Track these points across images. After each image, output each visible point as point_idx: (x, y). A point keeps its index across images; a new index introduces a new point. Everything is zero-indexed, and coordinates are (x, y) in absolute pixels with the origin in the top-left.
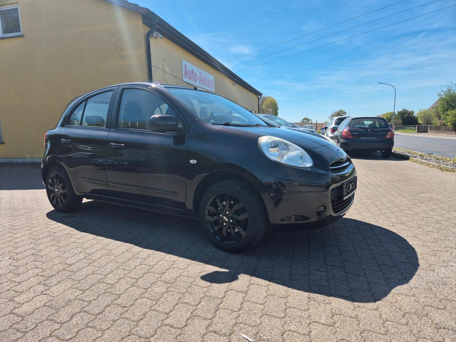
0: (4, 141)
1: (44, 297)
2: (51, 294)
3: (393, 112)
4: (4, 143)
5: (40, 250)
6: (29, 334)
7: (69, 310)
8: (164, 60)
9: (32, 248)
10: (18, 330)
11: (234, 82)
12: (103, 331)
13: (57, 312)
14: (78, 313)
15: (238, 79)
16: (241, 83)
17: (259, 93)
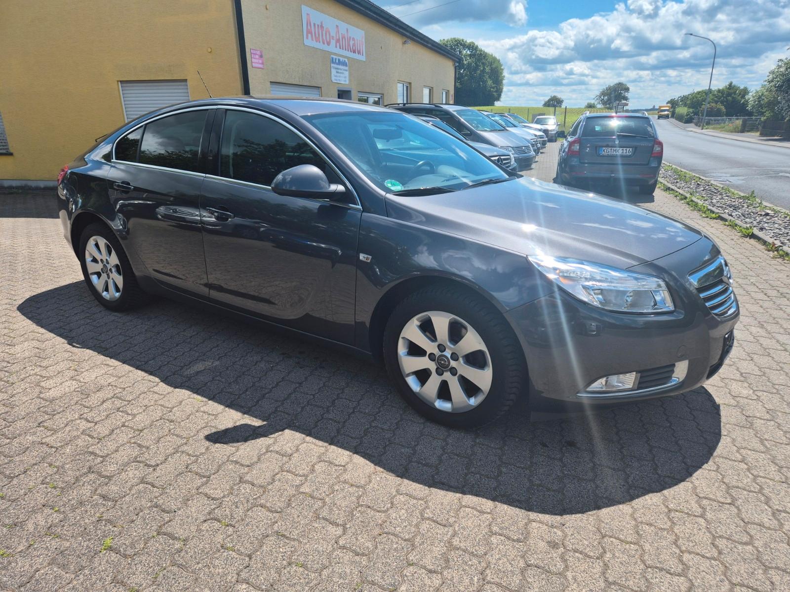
0: (11, 150)
1: (73, 383)
2: (82, 379)
3: (708, 88)
4: (11, 154)
5: (71, 330)
6: (57, 417)
7: (101, 395)
8: (267, 9)
9: (61, 327)
10: (46, 413)
11: (405, 39)
12: (134, 416)
13: (87, 397)
14: (111, 399)
15: (411, 33)
16: (419, 40)
17: (456, 56)
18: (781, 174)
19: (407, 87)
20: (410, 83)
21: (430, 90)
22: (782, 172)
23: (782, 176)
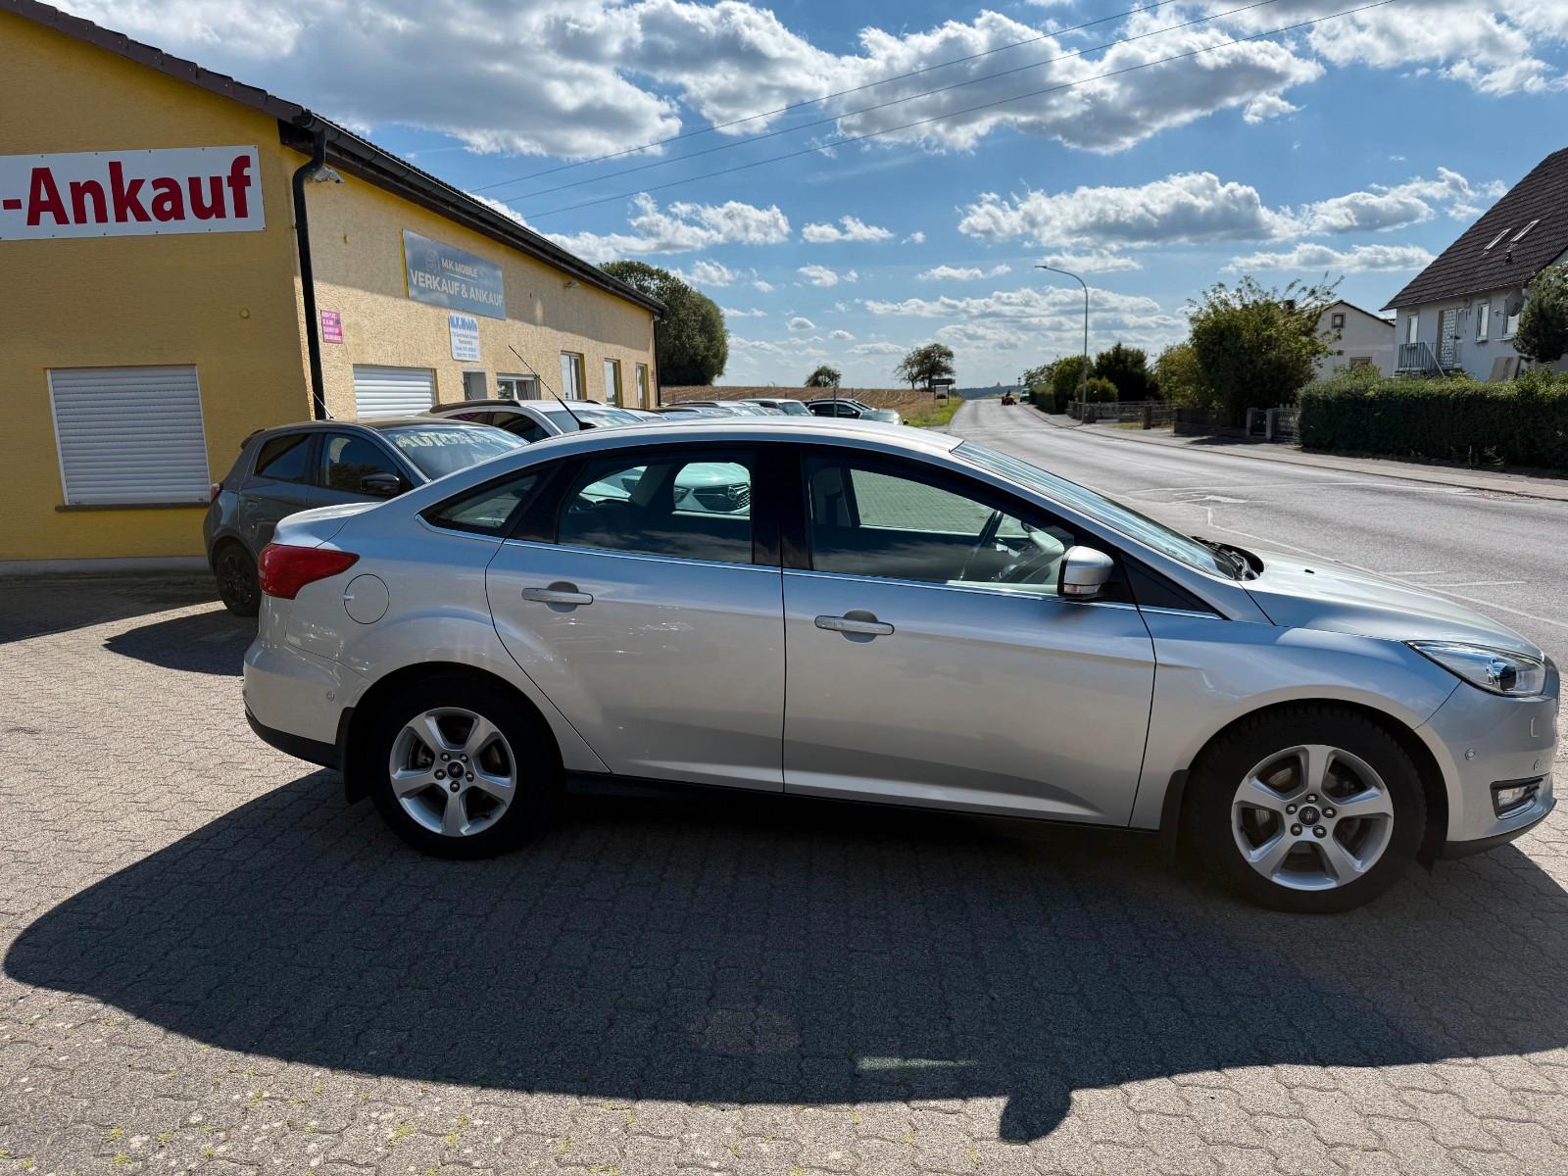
3: (1082, 354)
11: (569, 279)
15: (580, 269)
16: (593, 280)
17: (633, 293)
18: (1209, 498)
19: (576, 361)
20: (581, 355)
21: (614, 364)
22: (1210, 494)
23: (1210, 501)
